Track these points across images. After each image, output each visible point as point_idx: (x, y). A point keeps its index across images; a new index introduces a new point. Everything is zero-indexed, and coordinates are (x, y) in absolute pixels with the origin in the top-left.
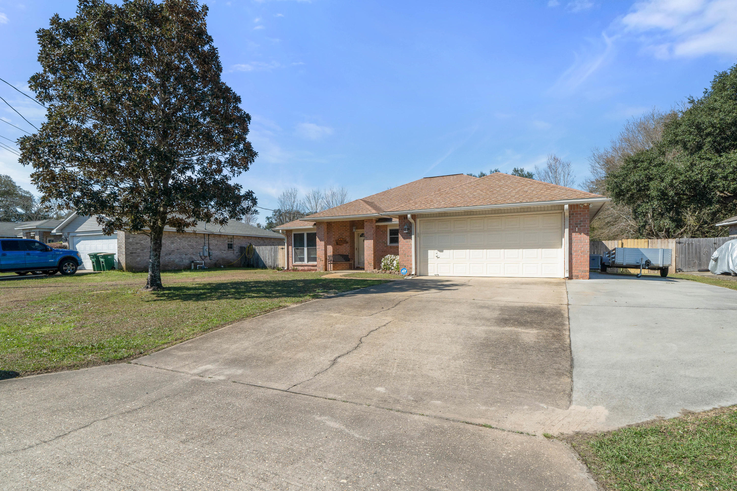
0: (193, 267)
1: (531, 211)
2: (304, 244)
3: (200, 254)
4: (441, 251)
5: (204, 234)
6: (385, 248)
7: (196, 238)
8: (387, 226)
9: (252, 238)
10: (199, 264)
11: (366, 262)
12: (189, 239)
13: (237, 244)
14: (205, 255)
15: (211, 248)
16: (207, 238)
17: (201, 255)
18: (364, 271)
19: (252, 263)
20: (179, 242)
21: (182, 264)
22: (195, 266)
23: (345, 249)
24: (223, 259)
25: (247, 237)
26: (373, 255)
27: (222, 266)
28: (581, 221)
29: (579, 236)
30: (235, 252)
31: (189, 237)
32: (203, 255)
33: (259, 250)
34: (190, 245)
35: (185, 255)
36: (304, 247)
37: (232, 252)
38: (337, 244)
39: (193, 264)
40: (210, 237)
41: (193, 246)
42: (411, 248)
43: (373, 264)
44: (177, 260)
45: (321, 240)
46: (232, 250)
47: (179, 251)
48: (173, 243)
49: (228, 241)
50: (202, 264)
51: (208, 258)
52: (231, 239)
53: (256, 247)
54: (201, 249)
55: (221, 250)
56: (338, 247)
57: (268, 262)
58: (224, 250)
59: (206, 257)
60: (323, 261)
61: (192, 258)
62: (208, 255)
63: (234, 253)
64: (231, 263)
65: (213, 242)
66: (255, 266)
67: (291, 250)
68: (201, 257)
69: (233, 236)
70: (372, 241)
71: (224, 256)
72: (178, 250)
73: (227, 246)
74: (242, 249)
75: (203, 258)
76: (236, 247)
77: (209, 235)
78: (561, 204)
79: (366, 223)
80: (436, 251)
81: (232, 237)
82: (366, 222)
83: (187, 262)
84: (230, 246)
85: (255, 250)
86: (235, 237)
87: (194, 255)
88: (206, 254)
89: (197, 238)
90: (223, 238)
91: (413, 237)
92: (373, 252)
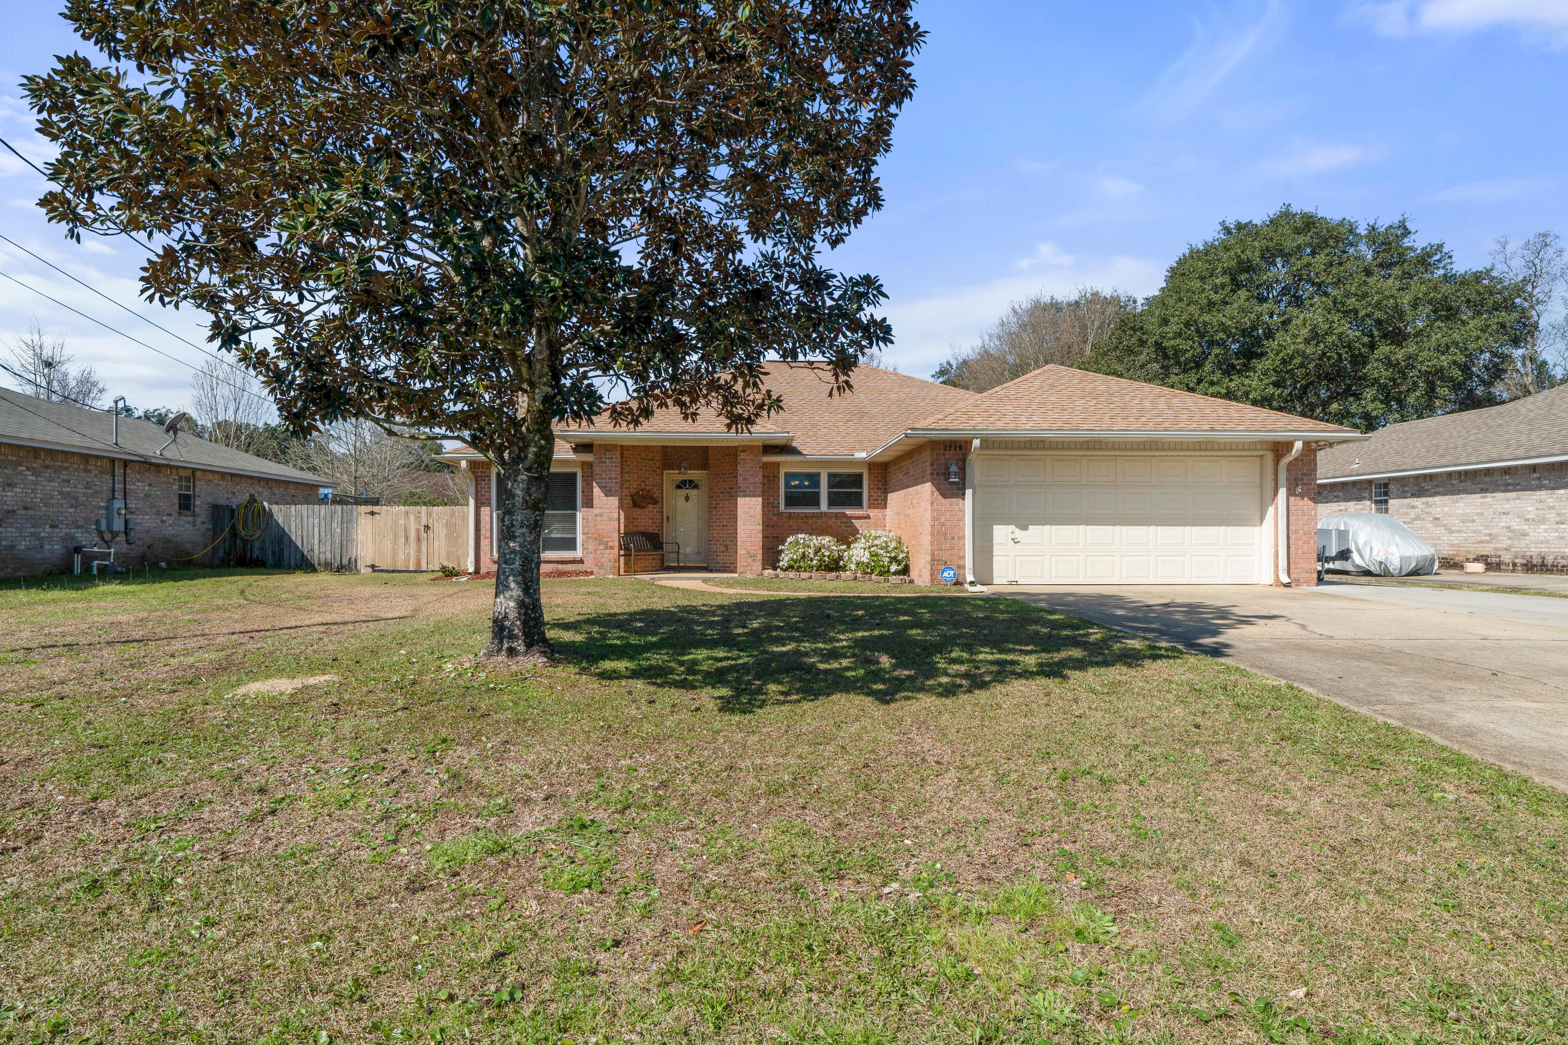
0: (77, 569)
1: (1212, 450)
2: (575, 501)
3: (97, 523)
4: (1024, 528)
5: (113, 461)
6: (775, 518)
7: (86, 471)
8: (778, 464)
9: (243, 480)
10: (95, 556)
11: (741, 551)
12: (64, 475)
13: (204, 495)
14: (115, 529)
15: (132, 505)
16: (119, 471)
17: (103, 527)
18: (736, 575)
19: (256, 553)
20: (34, 483)
21: (38, 556)
22: (87, 567)
23: (646, 519)
24: (166, 541)
25: (232, 475)
26: (760, 535)
27: (163, 564)
28: (1303, 474)
29: (1301, 503)
30: (199, 520)
31: (66, 469)
32: (109, 526)
33: (287, 517)
34: (69, 493)
35: (51, 526)
36: (574, 508)
37: (190, 519)
38: (635, 505)
39: (77, 559)
40: (128, 471)
41: (76, 499)
42: (962, 519)
43: (760, 557)
44: (22, 546)
45: (608, 493)
46: (189, 513)
47: (30, 512)
48: (10, 485)
49: (180, 488)
50: (106, 556)
51: (121, 538)
52: (188, 479)
53: (275, 508)
54: (100, 508)
55: (158, 513)
56: (638, 511)
57: (319, 550)
58: (170, 515)
59: (114, 534)
60: (612, 548)
61: (73, 538)
62: (122, 529)
63: (194, 524)
64: (188, 554)
65: (139, 486)
66: (270, 561)
67: (488, 519)
68: (100, 533)
69: (194, 470)
70: (760, 499)
71: (169, 531)
72: (26, 508)
73: (176, 501)
74: (219, 513)
75: (107, 537)
76: (200, 505)
77: (126, 463)
78: (1287, 439)
79: (742, 455)
80: (1012, 528)
81: (189, 473)
82: (744, 451)
83: (54, 549)
84: (185, 503)
85: (271, 515)
86: (198, 474)
87: (78, 527)
88: (118, 525)
89: (90, 471)
90: (165, 476)
91: (969, 493)
92: (760, 527)
